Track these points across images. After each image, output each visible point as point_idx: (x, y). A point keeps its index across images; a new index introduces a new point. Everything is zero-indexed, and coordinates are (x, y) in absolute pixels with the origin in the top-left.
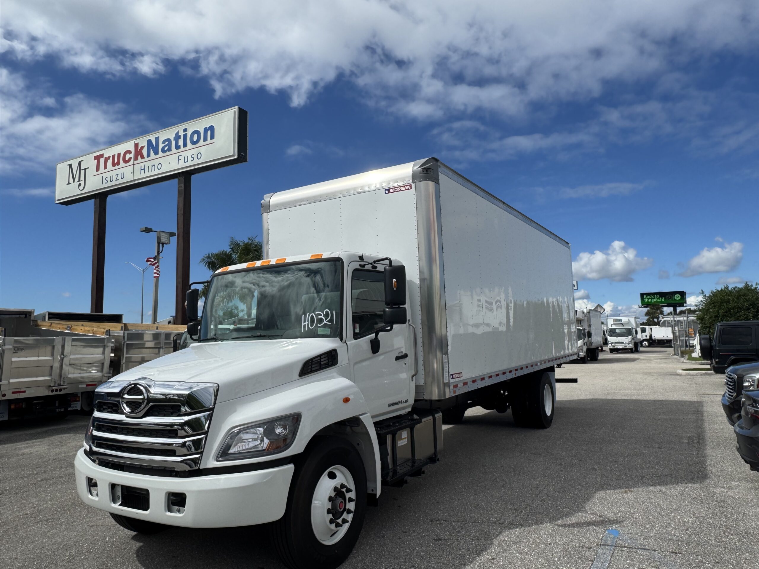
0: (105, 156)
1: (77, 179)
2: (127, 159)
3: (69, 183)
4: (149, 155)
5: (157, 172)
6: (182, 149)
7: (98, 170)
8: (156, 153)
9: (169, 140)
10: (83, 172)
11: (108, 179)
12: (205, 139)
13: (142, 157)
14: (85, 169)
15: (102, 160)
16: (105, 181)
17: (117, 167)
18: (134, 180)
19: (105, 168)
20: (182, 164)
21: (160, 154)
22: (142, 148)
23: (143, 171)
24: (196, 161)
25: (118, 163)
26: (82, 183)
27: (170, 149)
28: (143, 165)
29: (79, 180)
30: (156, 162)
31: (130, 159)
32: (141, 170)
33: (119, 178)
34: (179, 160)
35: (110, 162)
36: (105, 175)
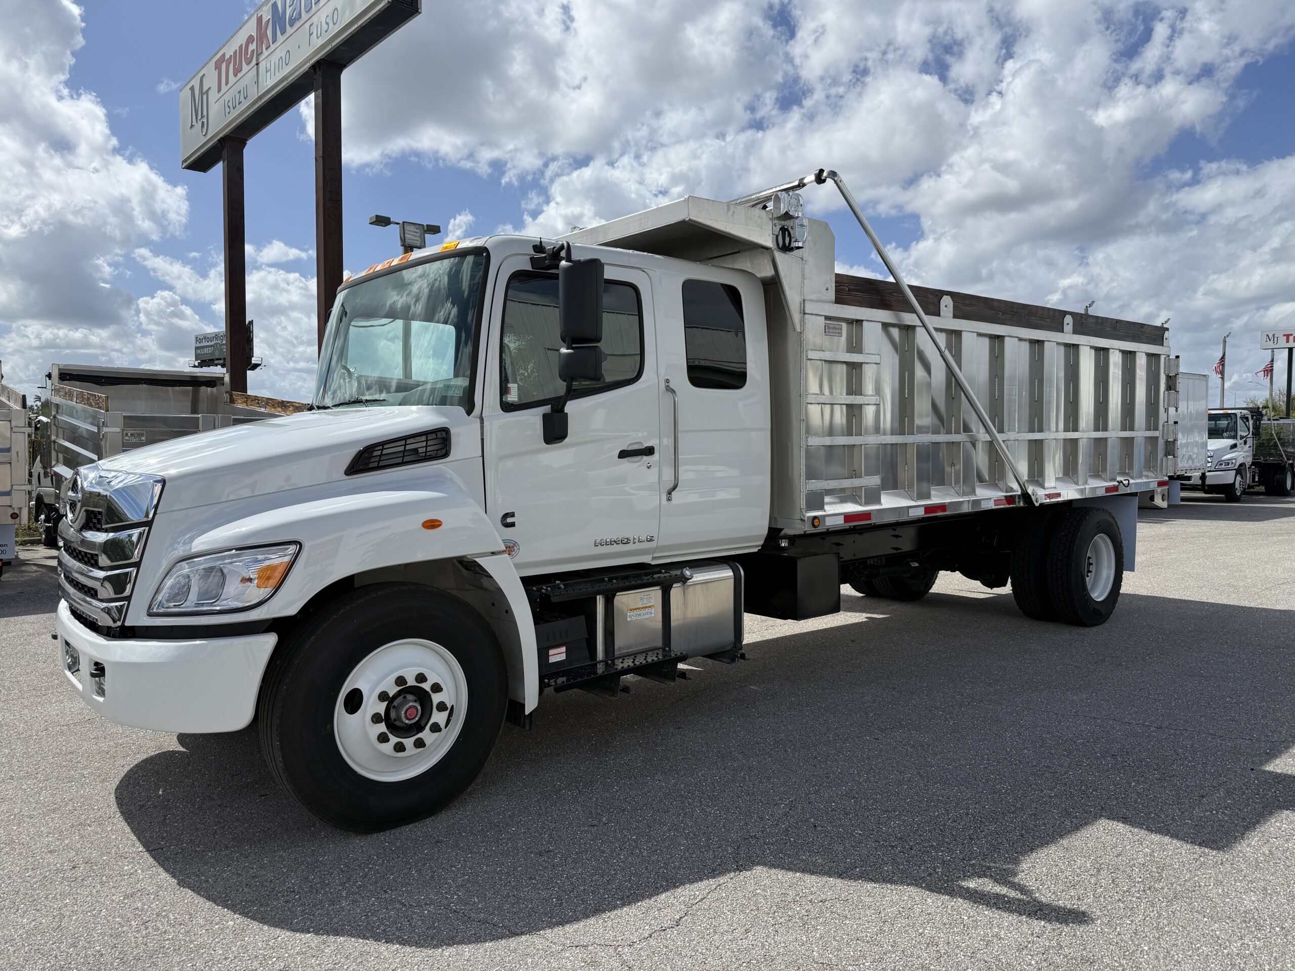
0: (227, 57)
1: (199, 115)
2: (249, 54)
3: (192, 126)
4: (275, 38)
6: (315, 7)
8: (283, 32)
10: (205, 97)
11: (231, 105)
13: (268, 44)
14: (207, 93)
15: (224, 66)
16: (227, 110)
18: (260, 98)
19: (227, 83)
20: (316, 44)
21: (289, 30)
22: (267, 24)
23: (268, 74)
24: (332, 31)
25: (241, 67)
26: (205, 120)
27: (299, 16)
28: (268, 61)
29: (202, 117)
30: (282, 52)
31: (253, 53)
32: (267, 72)
33: (242, 99)
34: (311, 35)
35: (231, 67)
36: (228, 97)
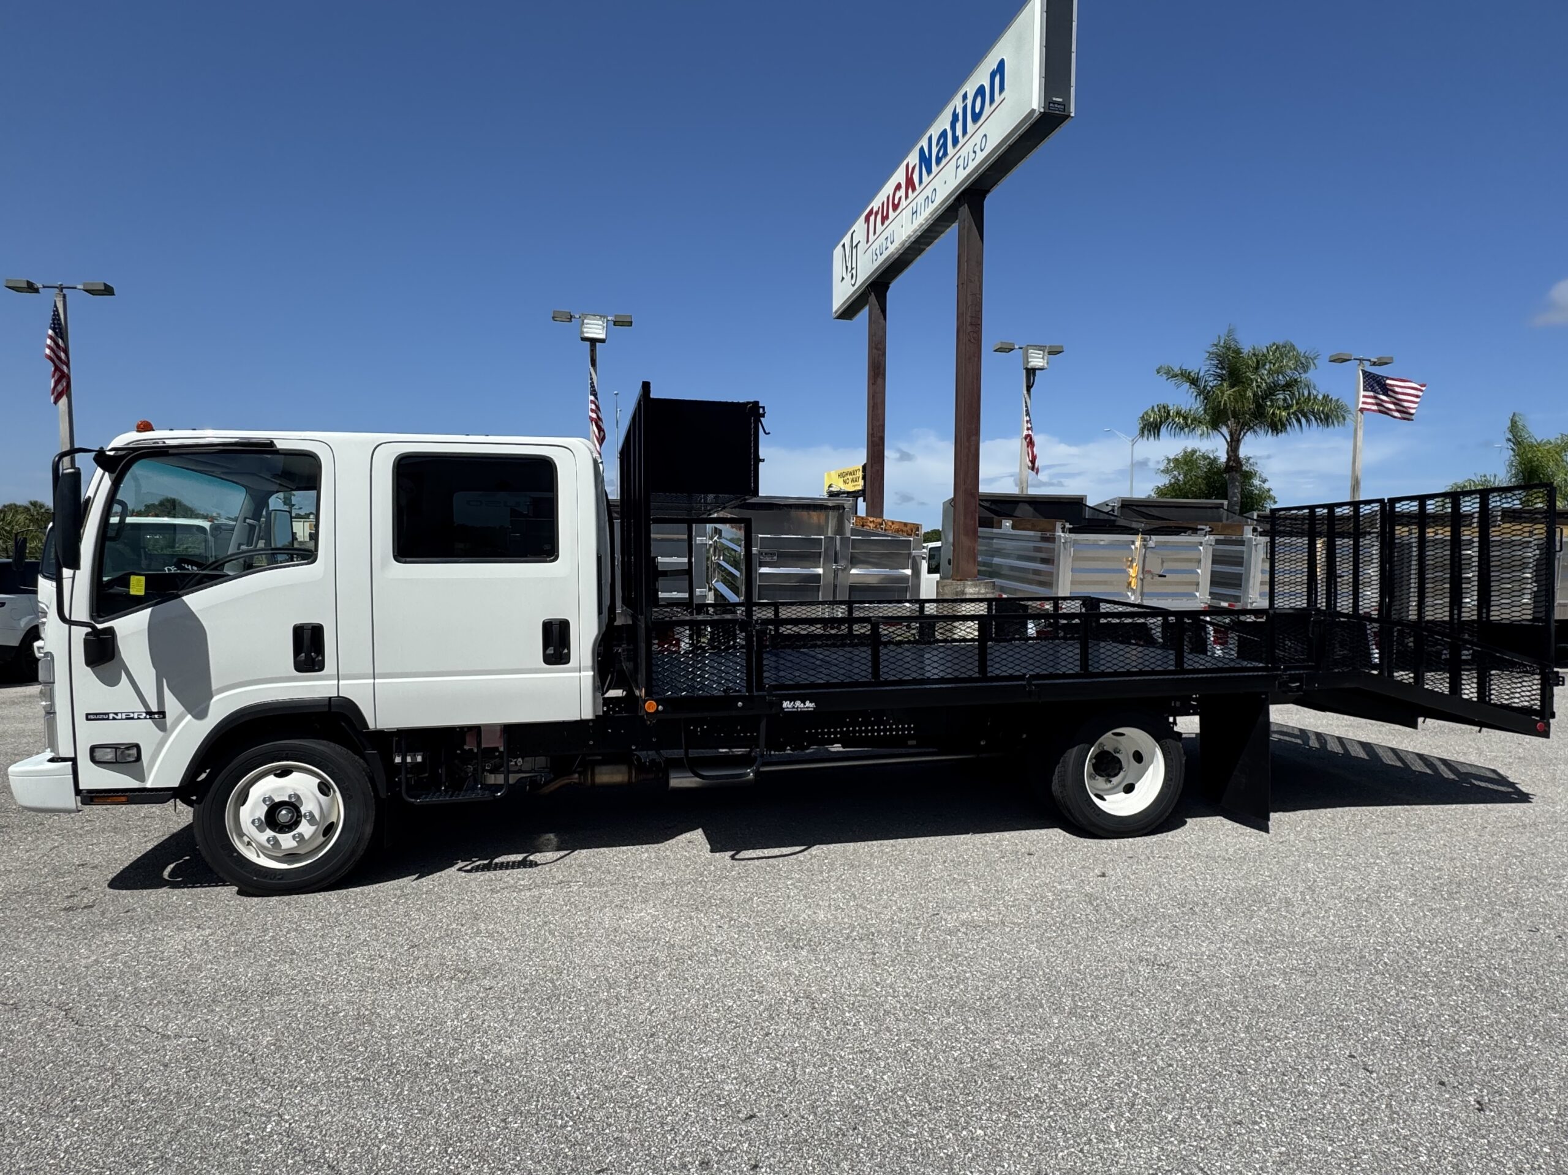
0: (875, 210)
1: (849, 269)
2: (896, 202)
3: (843, 278)
4: (921, 182)
5: (932, 207)
6: (961, 141)
7: (868, 241)
8: (929, 172)
9: (945, 132)
10: (854, 251)
11: (878, 252)
12: (992, 100)
13: (914, 189)
14: (856, 246)
15: (872, 218)
16: (875, 257)
17: (887, 223)
18: (905, 241)
19: (875, 233)
20: (962, 174)
21: (935, 169)
22: (914, 168)
23: (914, 217)
24: (981, 156)
25: (887, 217)
26: (854, 272)
27: (945, 154)
28: (914, 204)
29: (852, 269)
30: (928, 192)
31: (900, 199)
32: (913, 214)
33: (889, 243)
34: (957, 168)
35: (879, 217)
36: (875, 246)
